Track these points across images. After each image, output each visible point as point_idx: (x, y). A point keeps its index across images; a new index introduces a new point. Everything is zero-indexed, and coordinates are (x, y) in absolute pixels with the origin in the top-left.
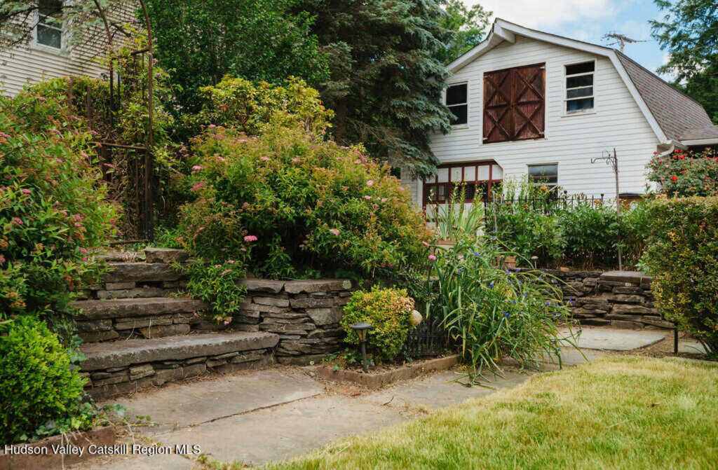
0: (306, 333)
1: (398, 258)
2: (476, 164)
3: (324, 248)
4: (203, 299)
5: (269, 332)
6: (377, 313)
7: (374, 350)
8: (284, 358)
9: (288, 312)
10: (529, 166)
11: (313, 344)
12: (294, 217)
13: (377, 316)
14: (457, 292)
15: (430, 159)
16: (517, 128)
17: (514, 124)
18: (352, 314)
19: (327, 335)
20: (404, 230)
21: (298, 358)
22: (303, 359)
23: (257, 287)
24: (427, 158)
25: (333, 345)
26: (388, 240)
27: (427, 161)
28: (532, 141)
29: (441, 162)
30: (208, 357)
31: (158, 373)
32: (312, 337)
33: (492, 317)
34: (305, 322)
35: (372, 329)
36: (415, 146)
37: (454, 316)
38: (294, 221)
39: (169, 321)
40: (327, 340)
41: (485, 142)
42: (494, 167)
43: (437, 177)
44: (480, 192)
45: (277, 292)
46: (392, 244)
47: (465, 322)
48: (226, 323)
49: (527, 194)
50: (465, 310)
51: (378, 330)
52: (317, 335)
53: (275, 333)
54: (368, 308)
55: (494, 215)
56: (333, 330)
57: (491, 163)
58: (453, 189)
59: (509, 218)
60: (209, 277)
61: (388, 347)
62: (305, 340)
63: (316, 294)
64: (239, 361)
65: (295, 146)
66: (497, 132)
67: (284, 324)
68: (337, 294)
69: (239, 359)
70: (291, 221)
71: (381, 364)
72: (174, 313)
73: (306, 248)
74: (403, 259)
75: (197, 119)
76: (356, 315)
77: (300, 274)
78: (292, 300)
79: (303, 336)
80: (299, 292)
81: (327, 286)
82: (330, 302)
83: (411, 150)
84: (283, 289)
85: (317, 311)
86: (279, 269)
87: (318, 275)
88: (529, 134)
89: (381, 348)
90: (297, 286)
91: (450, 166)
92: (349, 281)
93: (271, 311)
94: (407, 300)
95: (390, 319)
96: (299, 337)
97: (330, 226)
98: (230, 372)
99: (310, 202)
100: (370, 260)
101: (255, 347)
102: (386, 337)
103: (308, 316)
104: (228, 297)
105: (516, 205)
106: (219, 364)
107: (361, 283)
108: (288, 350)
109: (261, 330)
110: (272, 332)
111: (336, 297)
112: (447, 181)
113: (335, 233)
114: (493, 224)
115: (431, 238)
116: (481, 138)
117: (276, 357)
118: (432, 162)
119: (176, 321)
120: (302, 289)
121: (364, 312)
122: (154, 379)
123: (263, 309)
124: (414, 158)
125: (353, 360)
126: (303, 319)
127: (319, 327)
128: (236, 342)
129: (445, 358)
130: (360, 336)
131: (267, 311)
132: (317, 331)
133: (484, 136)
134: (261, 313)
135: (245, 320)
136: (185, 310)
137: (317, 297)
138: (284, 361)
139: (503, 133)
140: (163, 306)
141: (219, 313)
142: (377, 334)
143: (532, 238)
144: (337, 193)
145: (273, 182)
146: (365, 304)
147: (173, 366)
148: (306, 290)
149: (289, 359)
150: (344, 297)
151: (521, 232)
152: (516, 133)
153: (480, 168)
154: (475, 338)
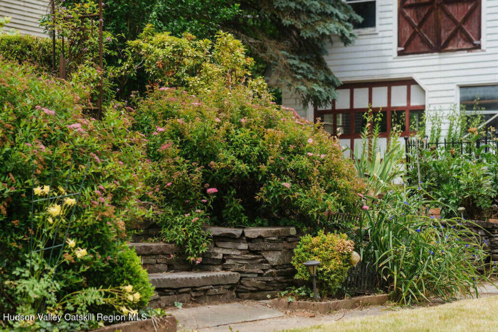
0: (262, 272)
1: (337, 207)
2: (389, 83)
3: (276, 200)
4: (178, 242)
5: (232, 271)
6: (324, 253)
7: (322, 285)
8: (243, 294)
9: (247, 254)
10: (461, 87)
11: (267, 282)
12: (249, 173)
13: (324, 255)
14: (389, 236)
15: (327, 79)
16: (444, 35)
17: (440, 31)
18: (303, 254)
19: (279, 274)
20: (342, 183)
21: (256, 294)
22: (259, 295)
23: (221, 233)
24: (323, 78)
25: (282, 283)
26: (328, 191)
27: (322, 81)
28: (465, 53)
29: (341, 81)
30: (192, 288)
31: (162, 298)
32: (267, 275)
33: (419, 258)
34: (262, 262)
35: (319, 266)
36: (306, 61)
37: (386, 257)
38: (248, 176)
39: (154, 261)
40: (278, 278)
41: (400, 54)
42: (413, 87)
43: (333, 102)
44: (398, 129)
45: (238, 237)
46: (332, 196)
47: (395, 262)
48: (198, 262)
49: (457, 129)
50: (396, 251)
51: (325, 267)
52: (271, 274)
53: (236, 271)
54: (316, 250)
55: (417, 162)
56: (283, 270)
57: (409, 82)
58: (364, 126)
59: (434, 165)
60: (179, 224)
61: (333, 281)
62: (260, 278)
63: (270, 238)
64: (213, 293)
65: (243, 108)
66: (417, 40)
67: (244, 264)
68: (285, 239)
69: (211, 292)
70: (246, 176)
71: (325, 297)
72: (157, 254)
73: (260, 199)
74: (342, 208)
75: (122, 71)
76: (306, 255)
77: (252, 222)
78: (250, 244)
79: (260, 275)
80: (256, 236)
81: (278, 232)
82: (281, 246)
83: (302, 68)
84: (243, 234)
85: (270, 253)
86: (234, 218)
87: (266, 223)
88: (461, 44)
89: (327, 283)
90: (254, 232)
91: (351, 86)
92: (294, 228)
93: (232, 253)
94: (348, 242)
95: (334, 258)
96: (256, 276)
97: (282, 180)
98: (206, 302)
99: (262, 159)
100: (316, 209)
101: (223, 282)
102: (332, 273)
103: (263, 258)
104: (198, 241)
105: (442, 149)
106: (198, 294)
107: (305, 230)
108: (247, 287)
109: (224, 269)
110: (234, 271)
111: (284, 242)
112: (348, 107)
113: (286, 186)
114: (415, 172)
115: (364, 190)
116: (394, 48)
117: (237, 292)
118: (330, 83)
119: (158, 261)
120: (259, 234)
121: (313, 253)
122: (159, 302)
123: (225, 252)
124: (305, 77)
125: (303, 293)
126: (260, 260)
127: (273, 267)
128: (210, 276)
129: (377, 295)
130: (312, 271)
131: (229, 253)
132: (271, 270)
133: (399, 45)
134: (224, 255)
135: (209, 262)
136: (165, 252)
137: (270, 241)
138: (243, 296)
139: (424, 41)
140: (150, 248)
141: (192, 255)
142: (324, 270)
143: (459, 187)
144: (285, 152)
145: (229, 142)
146: (313, 246)
147: (170, 293)
148: (263, 235)
149: (247, 295)
150: (291, 242)
151: (446, 181)
152: (443, 42)
153: (394, 89)
154: (404, 276)
